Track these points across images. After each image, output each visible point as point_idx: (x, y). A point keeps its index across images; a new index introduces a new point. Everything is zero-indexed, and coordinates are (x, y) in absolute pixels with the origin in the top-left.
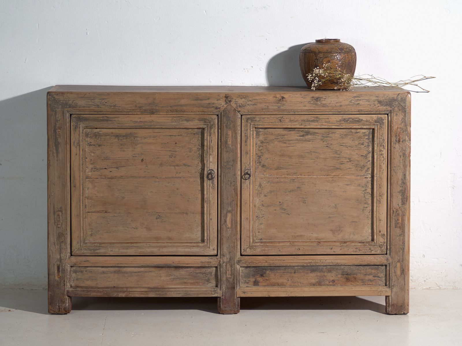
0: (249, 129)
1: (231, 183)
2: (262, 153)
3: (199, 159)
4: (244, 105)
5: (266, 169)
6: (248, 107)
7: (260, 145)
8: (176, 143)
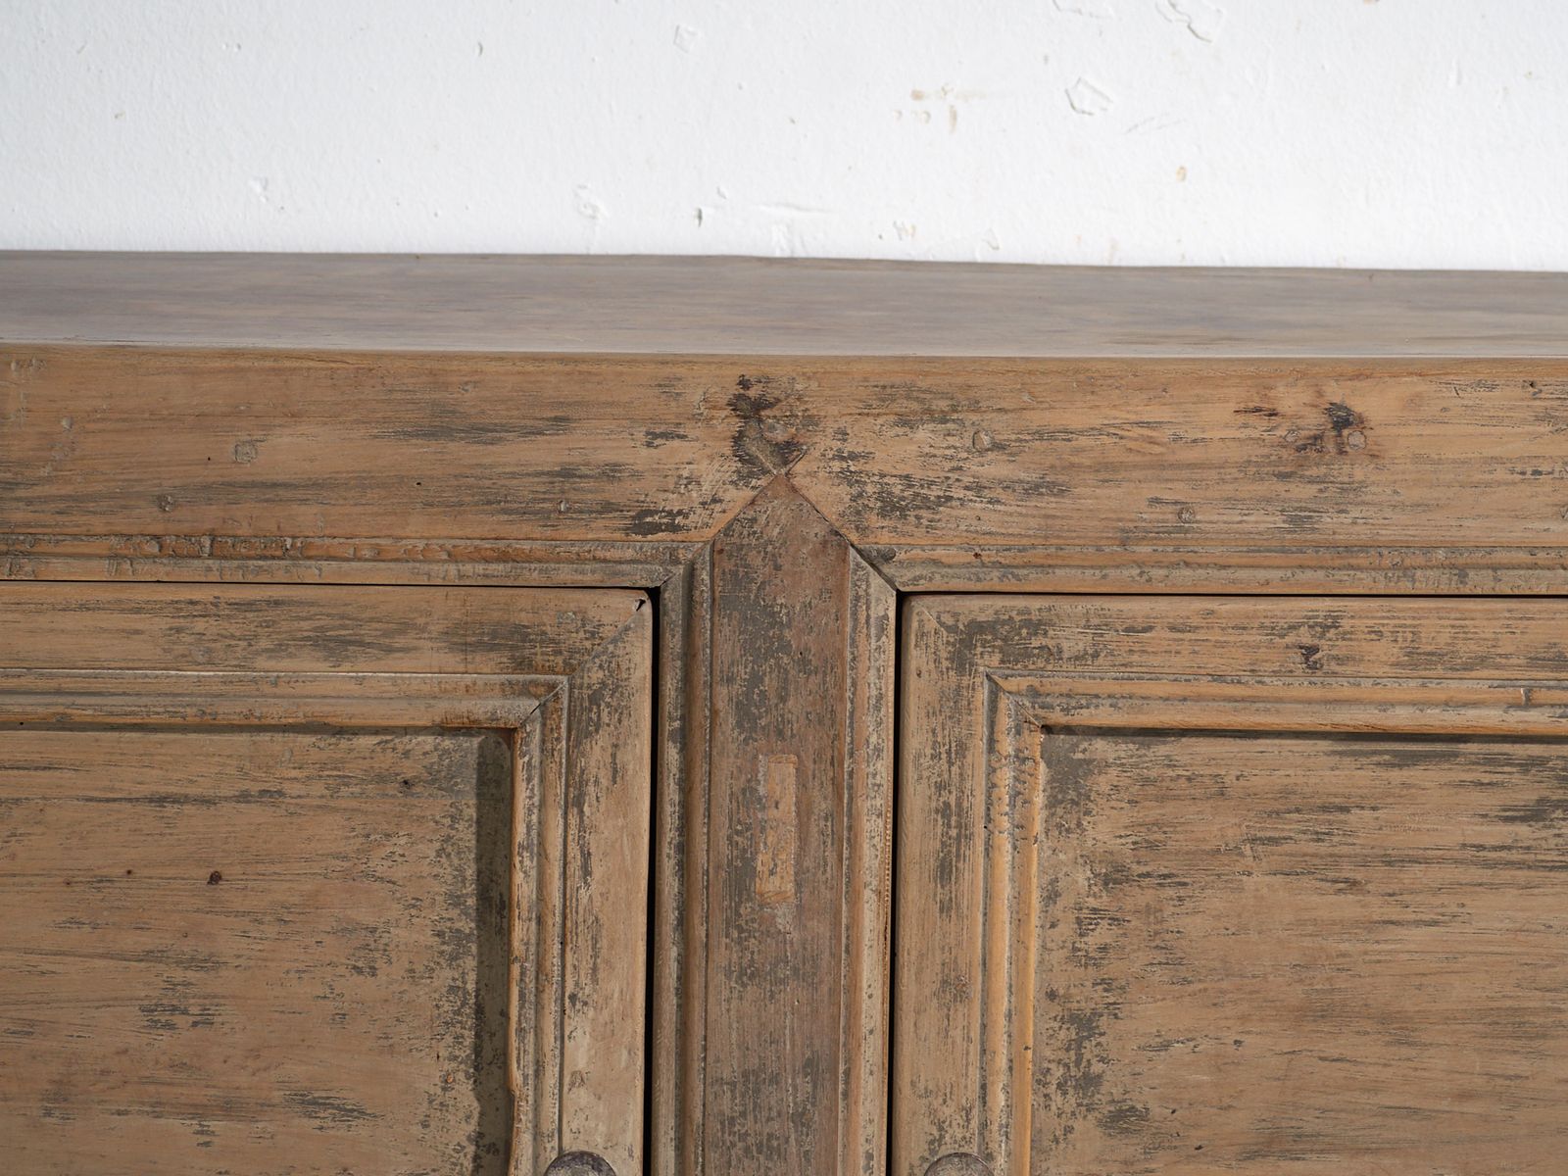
0: (983, 745)
2: (1107, 984)
3: (458, 1038)
4: (934, 493)
5: (1149, 1151)
6: (972, 516)
7: (1092, 902)
8: (215, 878)
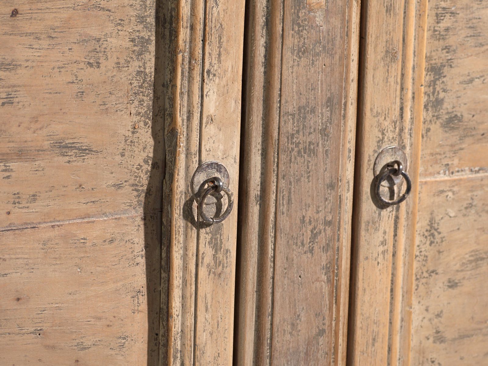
1: (314, 236)
2: (447, 48)
5: (462, 138)
7: (443, 4)
8: (15, 13)
